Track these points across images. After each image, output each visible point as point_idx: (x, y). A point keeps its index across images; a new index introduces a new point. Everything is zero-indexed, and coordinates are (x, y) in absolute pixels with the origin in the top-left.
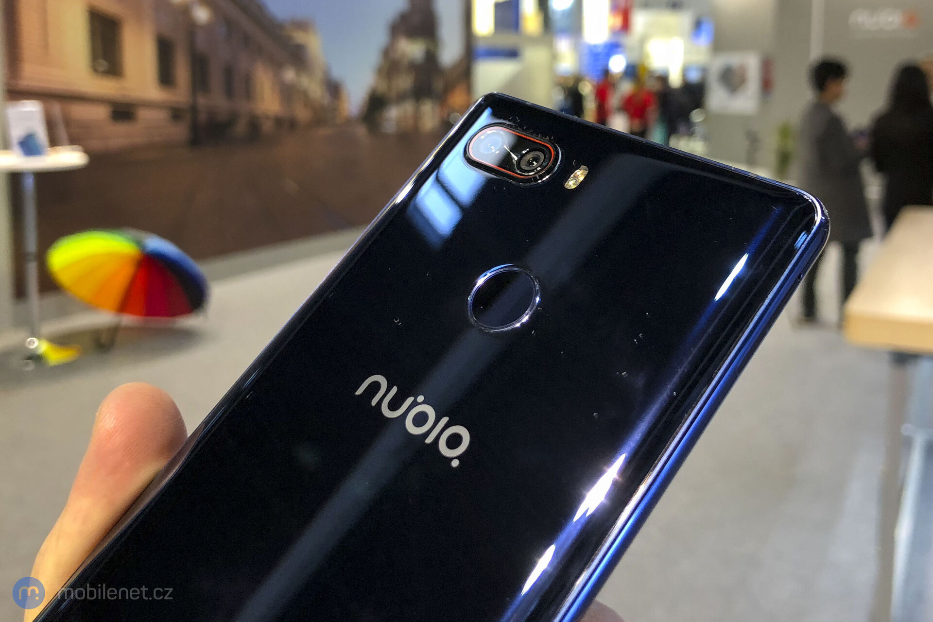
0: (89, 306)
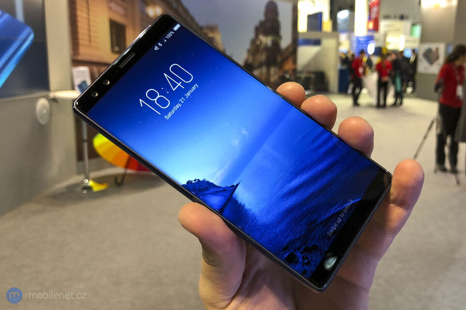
0: (112, 165)
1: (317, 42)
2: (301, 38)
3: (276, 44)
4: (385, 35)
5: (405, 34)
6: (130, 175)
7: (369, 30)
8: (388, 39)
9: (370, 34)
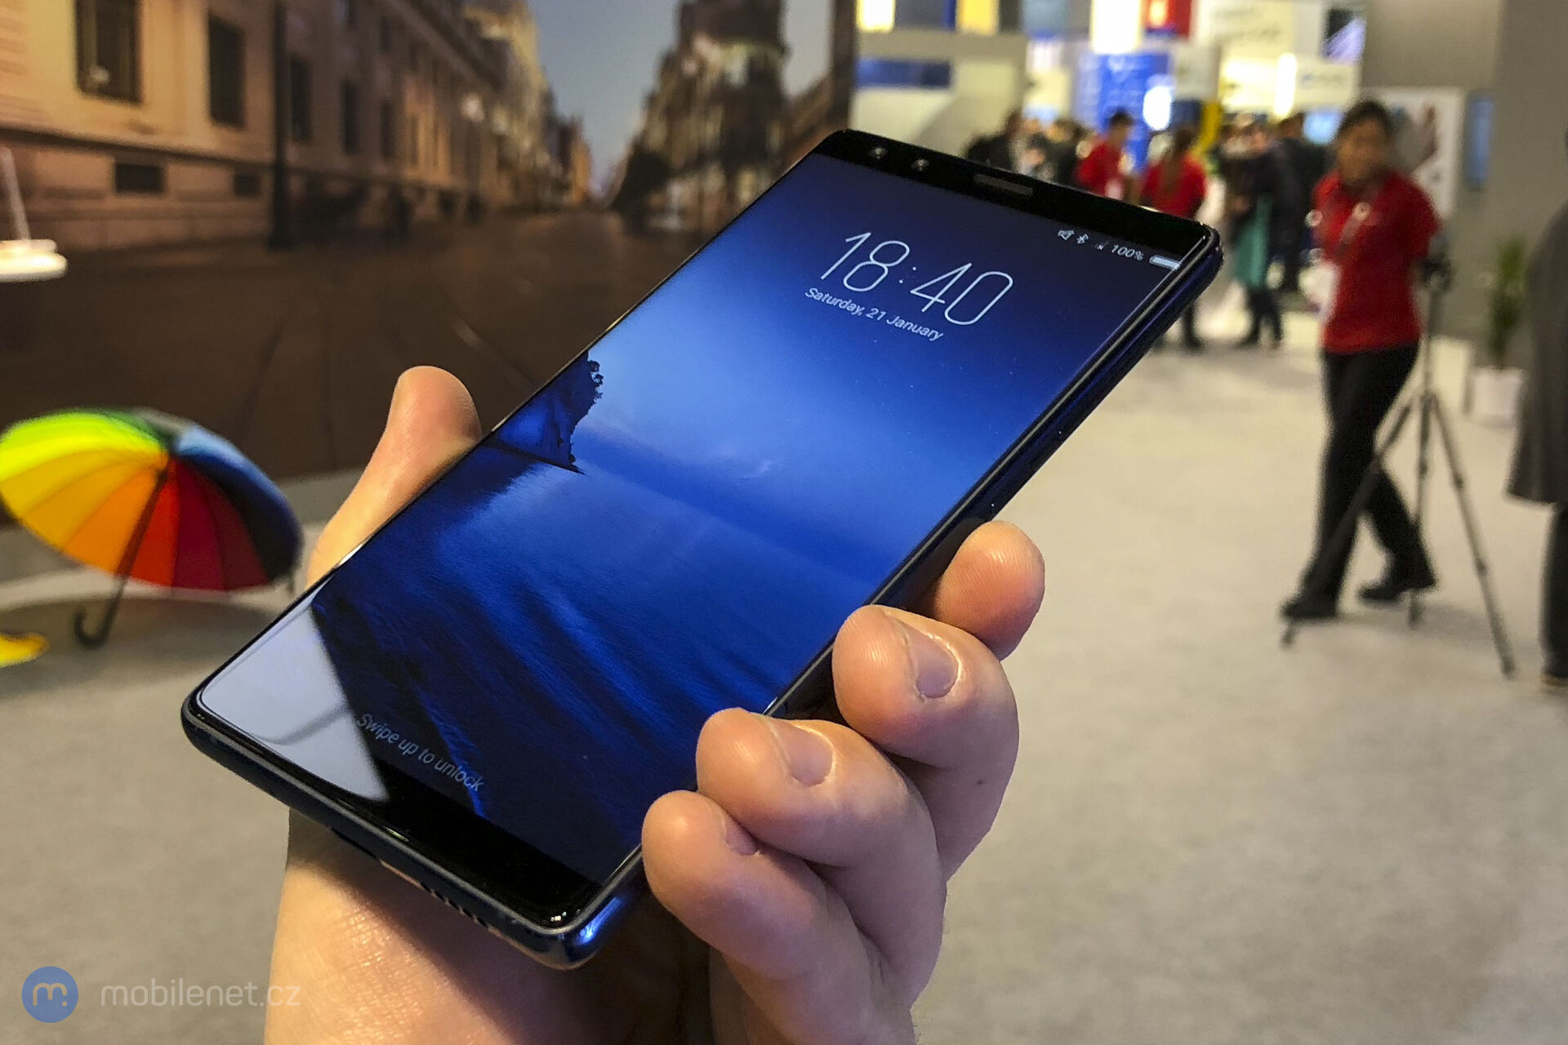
1: (936, 76)
2: (866, 54)
3: (763, 76)
4: (1217, 53)
5: (1299, 49)
6: (140, 603)
7: (1150, 31)
8: (1230, 71)
9: (1156, 45)
